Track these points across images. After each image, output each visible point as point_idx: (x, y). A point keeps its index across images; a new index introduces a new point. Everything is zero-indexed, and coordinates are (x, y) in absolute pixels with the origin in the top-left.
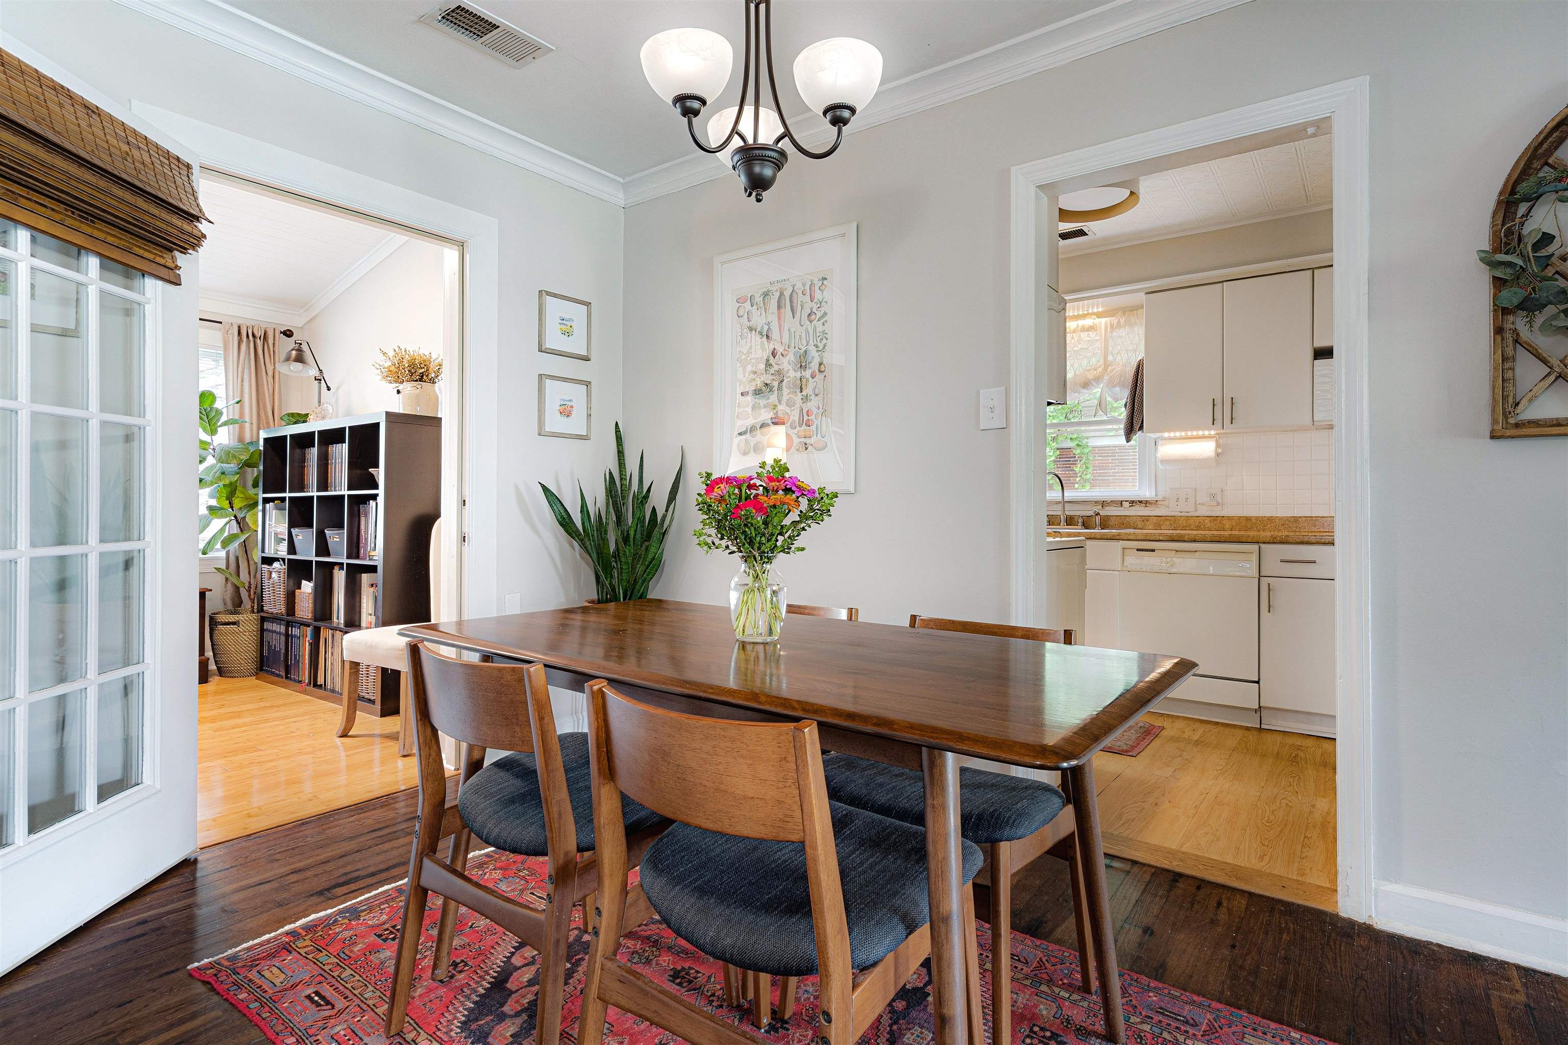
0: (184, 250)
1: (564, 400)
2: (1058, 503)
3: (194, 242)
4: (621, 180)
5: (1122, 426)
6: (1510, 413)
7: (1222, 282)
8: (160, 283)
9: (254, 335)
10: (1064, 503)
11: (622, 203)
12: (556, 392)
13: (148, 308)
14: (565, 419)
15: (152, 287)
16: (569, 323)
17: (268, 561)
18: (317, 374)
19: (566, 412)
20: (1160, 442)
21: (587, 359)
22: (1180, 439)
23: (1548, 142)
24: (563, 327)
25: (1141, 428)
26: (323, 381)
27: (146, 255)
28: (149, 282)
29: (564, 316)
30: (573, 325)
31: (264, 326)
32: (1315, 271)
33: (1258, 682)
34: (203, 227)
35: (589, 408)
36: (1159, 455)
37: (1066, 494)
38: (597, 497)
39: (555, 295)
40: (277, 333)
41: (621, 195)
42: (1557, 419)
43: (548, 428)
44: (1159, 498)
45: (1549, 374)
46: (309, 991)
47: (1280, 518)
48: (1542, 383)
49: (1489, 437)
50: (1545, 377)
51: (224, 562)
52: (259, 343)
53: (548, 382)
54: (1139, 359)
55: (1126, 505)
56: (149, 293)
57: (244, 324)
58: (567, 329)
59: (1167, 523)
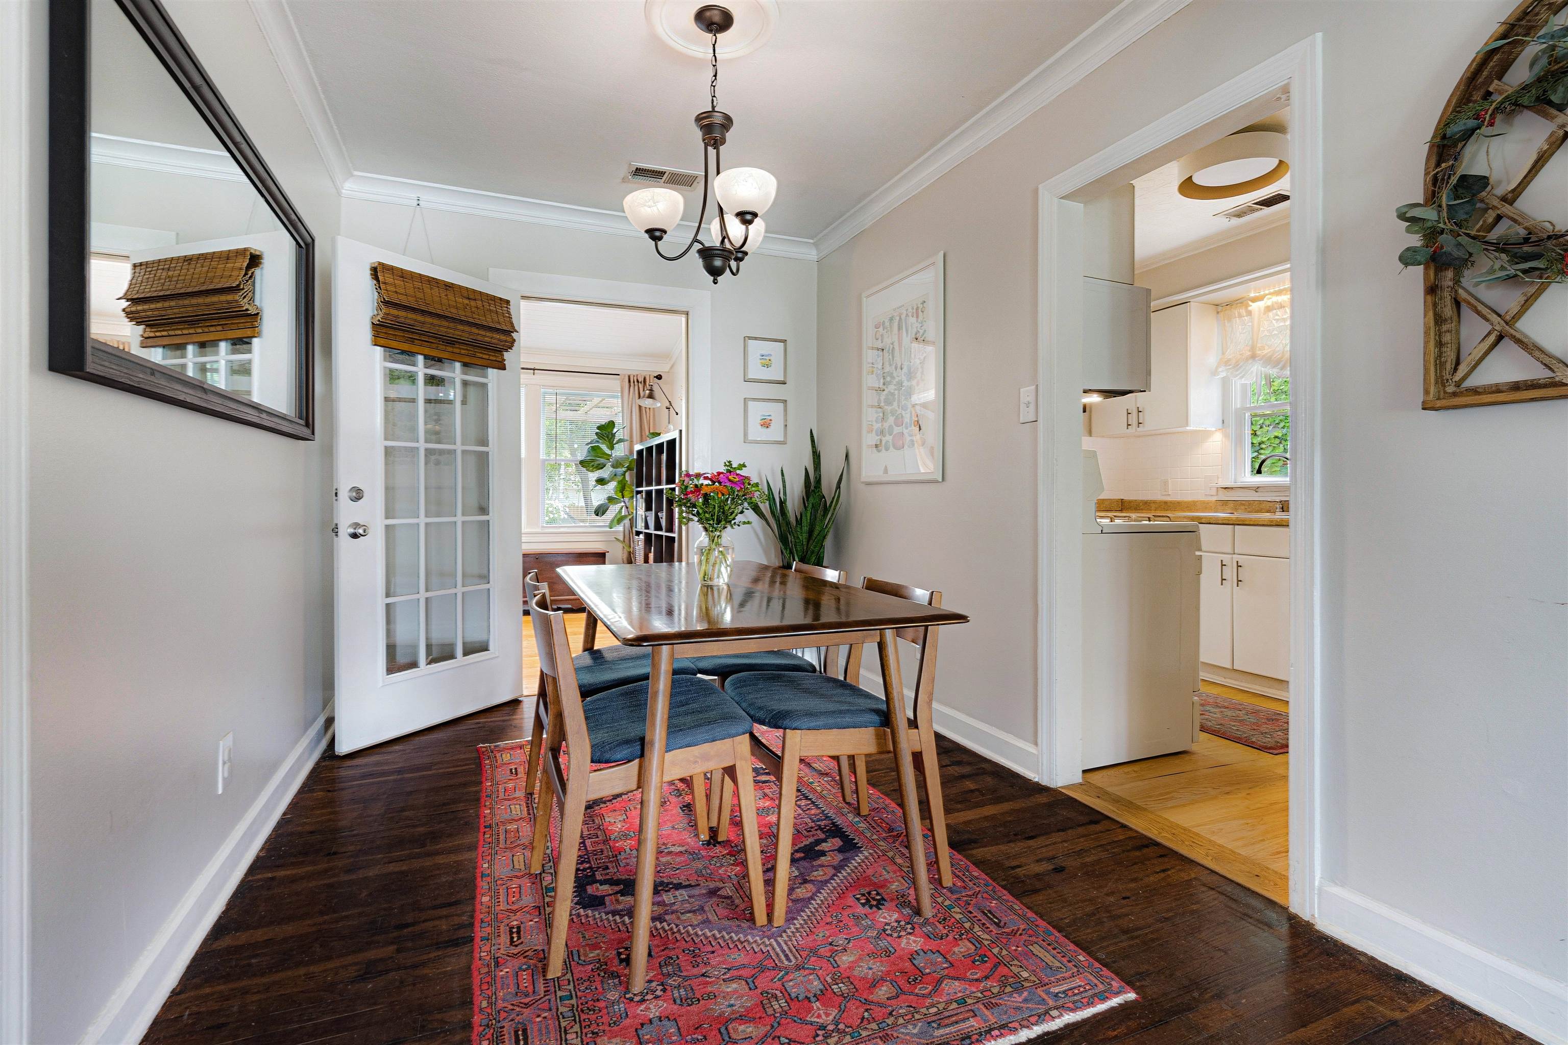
0: (507, 351)
1: (764, 416)
3: (510, 345)
4: (811, 241)
6: (1447, 380)
8: (495, 370)
9: (638, 381)
11: (815, 258)
12: (757, 411)
13: (490, 386)
14: (765, 430)
15: (492, 372)
16: (768, 358)
17: (638, 533)
18: (668, 404)
19: (766, 424)
21: (784, 383)
23: (1489, 68)
24: (762, 361)
26: (671, 409)
27: (484, 356)
28: (490, 370)
29: (763, 353)
30: (771, 358)
31: (644, 374)
34: (514, 335)
35: (786, 420)
38: (796, 488)
39: (756, 339)
40: (652, 377)
41: (814, 252)
42: (1497, 385)
43: (751, 437)
45: (1489, 334)
46: (513, 767)
48: (1482, 344)
49: (1421, 407)
50: (1485, 337)
51: (622, 534)
52: (641, 386)
53: (750, 403)
56: (490, 377)
57: (632, 373)
58: (767, 362)
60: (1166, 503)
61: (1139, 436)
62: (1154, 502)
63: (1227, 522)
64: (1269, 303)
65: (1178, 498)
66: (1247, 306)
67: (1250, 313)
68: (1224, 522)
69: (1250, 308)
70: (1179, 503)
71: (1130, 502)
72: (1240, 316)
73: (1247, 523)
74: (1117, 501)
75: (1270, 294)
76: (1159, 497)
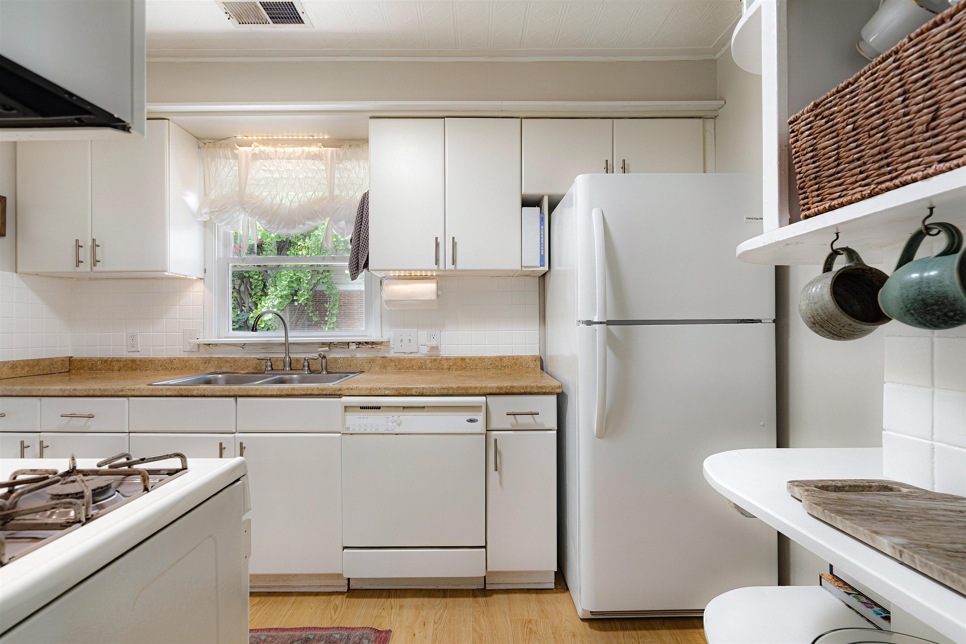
2: (281, 344)
5: (347, 264)
7: (444, 118)
10: (287, 345)
20: (385, 282)
22: (404, 279)
25: (366, 265)
32: (523, 120)
33: (485, 547)
36: (385, 298)
37: (290, 334)
44: (385, 339)
47: (490, 358)
54: (363, 192)
55: (353, 347)
59: (392, 364)
60: (133, 361)
61: (96, 279)
62: (118, 360)
63: (227, 393)
64: (257, 151)
65: (151, 355)
66: (233, 148)
67: (236, 157)
68: (224, 393)
69: (236, 151)
70: (152, 361)
71: (82, 360)
72: (226, 158)
73: (252, 393)
74: (63, 360)
75: (257, 141)
76: (124, 353)
